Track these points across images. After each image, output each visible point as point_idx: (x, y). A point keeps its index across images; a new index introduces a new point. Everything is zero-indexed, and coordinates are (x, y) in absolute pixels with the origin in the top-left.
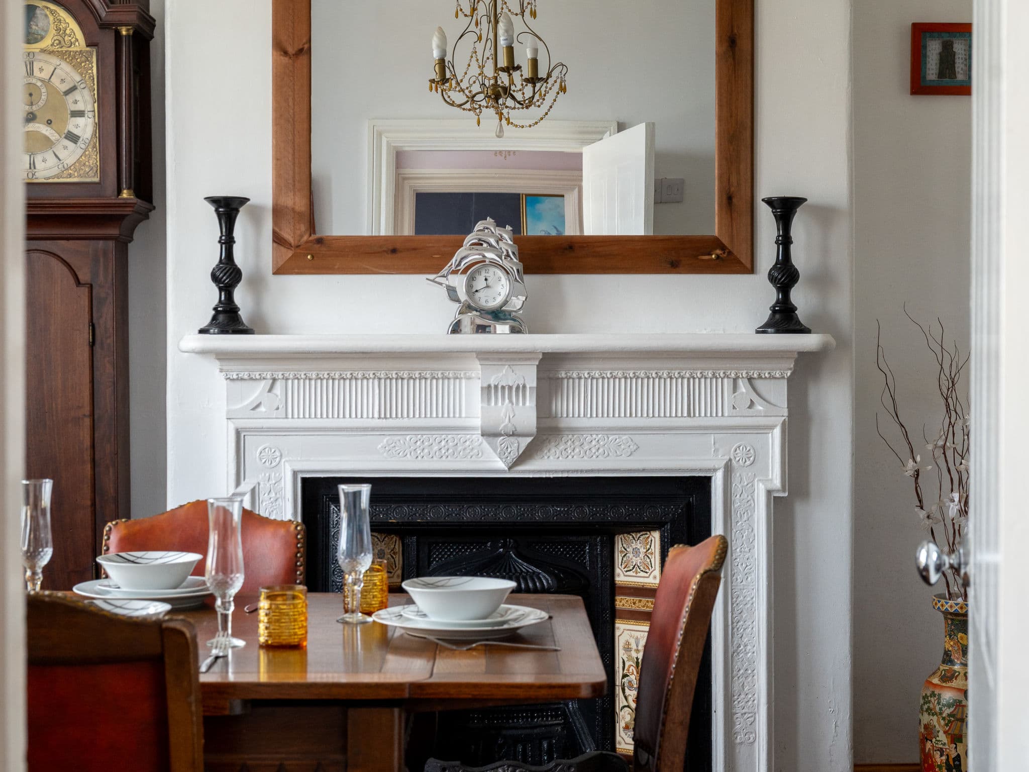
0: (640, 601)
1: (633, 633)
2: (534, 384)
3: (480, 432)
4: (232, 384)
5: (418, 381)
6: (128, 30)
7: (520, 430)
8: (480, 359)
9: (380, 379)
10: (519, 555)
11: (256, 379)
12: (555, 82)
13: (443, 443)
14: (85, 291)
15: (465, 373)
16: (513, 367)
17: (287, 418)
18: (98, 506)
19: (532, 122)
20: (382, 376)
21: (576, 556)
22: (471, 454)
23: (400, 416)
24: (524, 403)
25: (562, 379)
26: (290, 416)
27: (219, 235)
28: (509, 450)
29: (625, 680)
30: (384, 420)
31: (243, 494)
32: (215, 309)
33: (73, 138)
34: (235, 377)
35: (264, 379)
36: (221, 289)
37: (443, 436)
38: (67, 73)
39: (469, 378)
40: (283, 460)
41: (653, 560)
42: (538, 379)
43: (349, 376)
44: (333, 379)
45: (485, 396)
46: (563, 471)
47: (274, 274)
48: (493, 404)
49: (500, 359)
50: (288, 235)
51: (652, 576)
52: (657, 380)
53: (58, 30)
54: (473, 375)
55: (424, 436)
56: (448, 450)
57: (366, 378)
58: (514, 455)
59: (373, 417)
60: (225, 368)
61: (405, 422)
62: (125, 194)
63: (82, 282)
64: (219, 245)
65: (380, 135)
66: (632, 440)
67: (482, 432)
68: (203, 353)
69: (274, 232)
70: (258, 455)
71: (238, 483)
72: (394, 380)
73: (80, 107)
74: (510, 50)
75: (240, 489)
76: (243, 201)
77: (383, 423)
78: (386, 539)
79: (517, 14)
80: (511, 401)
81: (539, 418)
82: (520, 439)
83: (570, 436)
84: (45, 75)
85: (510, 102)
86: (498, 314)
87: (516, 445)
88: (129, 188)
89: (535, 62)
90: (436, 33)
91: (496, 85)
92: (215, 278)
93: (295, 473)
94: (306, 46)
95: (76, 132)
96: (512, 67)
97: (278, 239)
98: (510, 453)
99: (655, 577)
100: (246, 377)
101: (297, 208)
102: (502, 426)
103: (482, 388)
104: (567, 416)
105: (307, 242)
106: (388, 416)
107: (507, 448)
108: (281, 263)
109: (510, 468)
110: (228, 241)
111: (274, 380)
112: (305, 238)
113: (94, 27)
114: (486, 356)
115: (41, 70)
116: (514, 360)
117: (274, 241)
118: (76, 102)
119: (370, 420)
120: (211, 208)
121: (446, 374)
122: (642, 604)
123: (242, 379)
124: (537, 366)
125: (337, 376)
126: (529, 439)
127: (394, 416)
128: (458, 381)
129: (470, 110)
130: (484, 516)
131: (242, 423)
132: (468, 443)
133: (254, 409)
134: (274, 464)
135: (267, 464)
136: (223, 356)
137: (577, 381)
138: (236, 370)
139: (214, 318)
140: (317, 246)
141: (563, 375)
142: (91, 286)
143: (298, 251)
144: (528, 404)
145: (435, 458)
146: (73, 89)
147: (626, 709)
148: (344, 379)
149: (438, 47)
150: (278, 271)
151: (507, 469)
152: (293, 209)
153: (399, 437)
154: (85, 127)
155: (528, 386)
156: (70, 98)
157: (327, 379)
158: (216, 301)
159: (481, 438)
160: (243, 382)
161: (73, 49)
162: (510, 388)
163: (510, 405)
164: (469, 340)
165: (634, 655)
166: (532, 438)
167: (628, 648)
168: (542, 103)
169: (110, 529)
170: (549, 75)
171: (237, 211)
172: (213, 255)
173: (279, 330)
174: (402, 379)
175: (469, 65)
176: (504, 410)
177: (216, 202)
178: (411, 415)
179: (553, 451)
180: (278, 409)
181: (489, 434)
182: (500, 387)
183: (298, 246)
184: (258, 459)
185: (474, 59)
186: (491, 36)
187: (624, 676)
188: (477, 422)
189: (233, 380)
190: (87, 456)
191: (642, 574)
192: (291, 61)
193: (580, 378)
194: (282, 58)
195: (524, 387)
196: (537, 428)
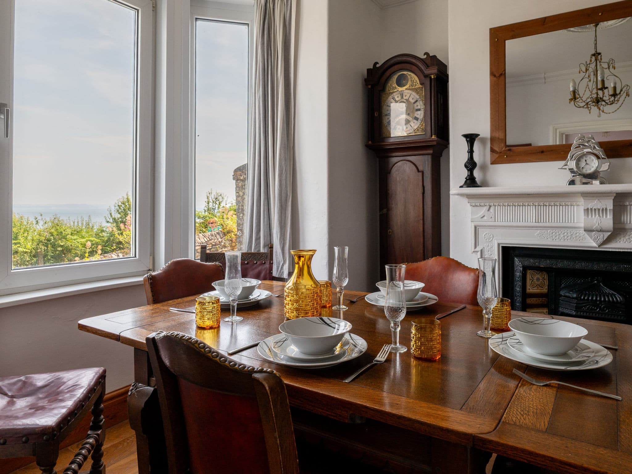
2: (612, 208)
3: (583, 229)
4: (473, 208)
5: (553, 207)
6: (434, 76)
7: (604, 229)
8: (583, 197)
9: (536, 206)
11: (482, 206)
12: (624, 92)
13: (565, 234)
14: (420, 174)
15: (576, 203)
16: (600, 200)
17: (495, 221)
18: (425, 253)
19: (614, 111)
20: (537, 204)
22: (579, 239)
23: (545, 221)
24: (606, 217)
25: (627, 205)
26: (497, 221)
28: (599, 238)
30: (538, 223)
31: (477, 252)
32: (466, 178)
33: (416, 119)
34: (474, 205)
35: (486, 206)
36: (468, 170)
37: (566, 231)
39: (578, 205)
42: (613, 205)
43: (522, 204)
44: (515, 206)
45: (586, 213)
46: (627, 249)
47: (492, 164)
48: (590, 217)
49: (593, 197)
50: (496, 148)
53: (411, 81)
54: (580, 204)
55: (557, 231)
56: (568, 237)
57: (529, 205)
58: (601, 241)
59: (533, 222)
60: (470, 201)
61: (547, 224)
64: (468, 153)
67: (584, 229)
70: (484, 236)
71: (475, 247)
72: (542, 206)
73: (419, 107)
74: (603, 81)
75: (477, 250)
76: (477, 135)
77: (537, 224)
79: (606, 69)
80: (599, 216)
81: (614, 223)
82: (604, 233)
84: (407, 98)
85: (603, 103)
86: (593, 176)
87: (602, 236)
88: (435, 135)
89: (615, 88)
90: (572, 82)
91: (597, 98)
93: (499, 244)
95: (418, 116)
96: (604, 88)
97: (492, 150)
98: (599, 239)
100: (478, 205)
101: (500, 138)
102: (594, 227)
103: (584, 210)
105: (504, 151)
106: (539, 221)
107: (598, 237)
108: (493, 160)
109: (599, 246)
110: (471, 152)
111: (490, 206)
112: (504, 149)
113: (422, 77)
114: (586, 195)
115: (406, 96)
116: (601, 197)
117: (491, 151)
118: (417, 106)
120: (465, 139)
121: (567, 203)
123: (477, 206)
124: (613, 200)
125: (516, 205)
126: (609, 233)
127: (542, 221)
128: (572, 206)
129: (586, 108)
132: (578, 234)
133: (482, 218)
134: (490, 240)
135: (487, 240)
139: (466, 182)
140: (508, 152)
141: (627, 203)
143: (501, 154)
144: (608, 217)
145: (561, 240)
146: (417, 101)
148: (520, 206)
149: (572, 86)
150: (492, 163)
151: (597, 246)
152: (499, 138)
153: (544, 231)
155: (608, 209)
156: (415, 105)
157: (512, 206)
159: (584, 232)
160: (478, 207)
161: (416, 87)
162: (599, 210)
163: (599, 217)
164: (579, 188)
174: (546, 206)
175: (585, 91)
176: (595, 220)
177: (466, 136)
178: (550, 221)
179: (622, 239)
180: (491, 218)
181: (588, 230)
182: (593, 209)
183: (501, 153)
184: (483, 238)
185: (587, 88)
186: (595, 80)
188: (582, 225)
189: (473, 206)
190: (422, 235)
195: (606, 209)
196: (613, 228)
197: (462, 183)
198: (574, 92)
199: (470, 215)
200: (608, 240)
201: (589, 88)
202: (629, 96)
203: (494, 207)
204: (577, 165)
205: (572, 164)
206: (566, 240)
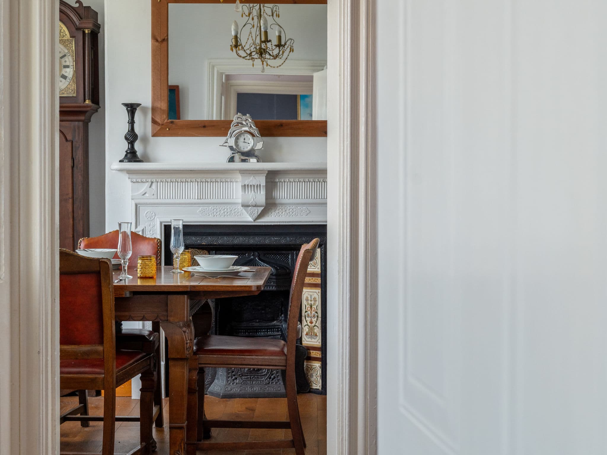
0: (312, 279)
1: (309, 293)
2: (264, 184)
3: (241, 205)
4: (134, 184)
5: (214, 183)
6: (88, 31)
7: (258, 204)
9: (198, 182)
10: (260, 259)
11: (144, 182)
12: (288, 47)
14: (70, 143)
15: (235, 180)
17: (157, 199)
20: (199, 181)
21: (285, 260)
22: (238, 214)
23: (207, 198)
24: (260, 193)
25: (277, 182)
26: (159, 198)
27: (128, 119)
28: (254, 212)
29: (306, 314)
30: (200, 200)
32: (126, 152)
34: (135, 181)
35: (148, 182)
36: (129, 143)
38: (62, 49)
39: (237, 182)
40: (156, 217)
41: (317, 261)
42: (266, 182)
43: (184, 181)
44: (178, 182)
46: (277, 222)
47: (153, 136)
48: (247, 193)
49: (250, 173)
50: (158, 120)
51: (317, 268)
52: (318, 183)
54: (238, 180)
55: (217, 207)
57: (192, 181)
58: (256, 215)
59: (195, 199)
60: (130, 177)
62: (87, 102)
63: (68, 140)
64: (128, 124)
65: (213, 67)
66: (307, 209)
67: (242, 205)
68: (121, 170)
69: (152, 118)
70: (145, 215)
72: (204, 183)
73: (67, 63)
76: (139, 105)
77: (199, 201)
78: (202, 252)
79: (270, 16)
80: (254, 192)
81: (266, 199)
82: (259, 208)
83: (281, 207)
87: (257, 210)
88: (89, 99)
90: (233, 23)
92: (126, 138)
93: (161, 223)
94: (166, 38)
95: (66, 74)
96: (267, 41)
97: (154, 122)
98: (254, 214)
99: (318, 268)
100: (140, 181)
101: (162, 108)
102: (251, 202)
103: (242, 186)
104: (279, 198)
105: (167, 123)
106: (202, 198)
107: (253, 212)
108: (155, 132)
109: (254, 221)
110: (132, 122)
111: (152, 182)
112: (166, 121)
113: (74, 29)
114: (243, 172)
116: (255, 174)
117: (152, 122)
118: (66, 61)
119: (193, 200)
120: (125, 108)
122: (313, 280)
123: (138, 182)
124: (266, 176)
125: (179, 181)
127: (204, 198)
128: (232, 183)
130: (244, 241)
131: (138, 201)
132: (236, 210)
133: (143, 195)
134: (152, 219)
135: (149, 219)
136: (130, 172)
137: (283, 183)
138: (135, 177)
139: (126, 155)
140: (171, 124)
141: (277, 180)
142: (72, 141)
143: (163, 126)
144: (262, 193)
145: (222, 216)
146: (65, 56)
147: (307, 326)
148: (183, 182)
149: (234, 30)
150: (154, 135)
151: (253, 221)
152: (160, 108)
153: (206, 207)
154: (69, 72)
155: (262, 185)
158: (127, 148)
159: (242, 207)
160: (138, 183)
161: (64, 38)
162: (254, 186)
163: (254, 193)
165: (310, 302)
166: (264, 207)
167: (307, 300)
168: (282, 57)
169: (81, 241)
170: (285, 44)
171: (136, 109)
172: (125, 128)
173: (155, 161)
174: (208, 182)
175: (248, 39)
176: (251, 196)
177: (126, 105)
178: (212, 198)
179: (273, 213)
180: (154, 195)
181: (245, 206)
182: (249, 185)
183: (162, 125)
184: (145, 217)
185: (250, 36)
187: (306, 312)
188: (240, 201)
189: (134, 182)
191: (313, 267)
192: (159, 44)
193: (285, 182)
194: (156, 43)
195: (260, 185)
196: (266, 203)
197: (122, 156)
198: (236, 37)
199: (131, 192)
200: (262, 215)
201: (252, 37)
202: (293, 51)
203: (156, 183)
204: (236, 142)
205: (232, 142)
206: (226, 216)
